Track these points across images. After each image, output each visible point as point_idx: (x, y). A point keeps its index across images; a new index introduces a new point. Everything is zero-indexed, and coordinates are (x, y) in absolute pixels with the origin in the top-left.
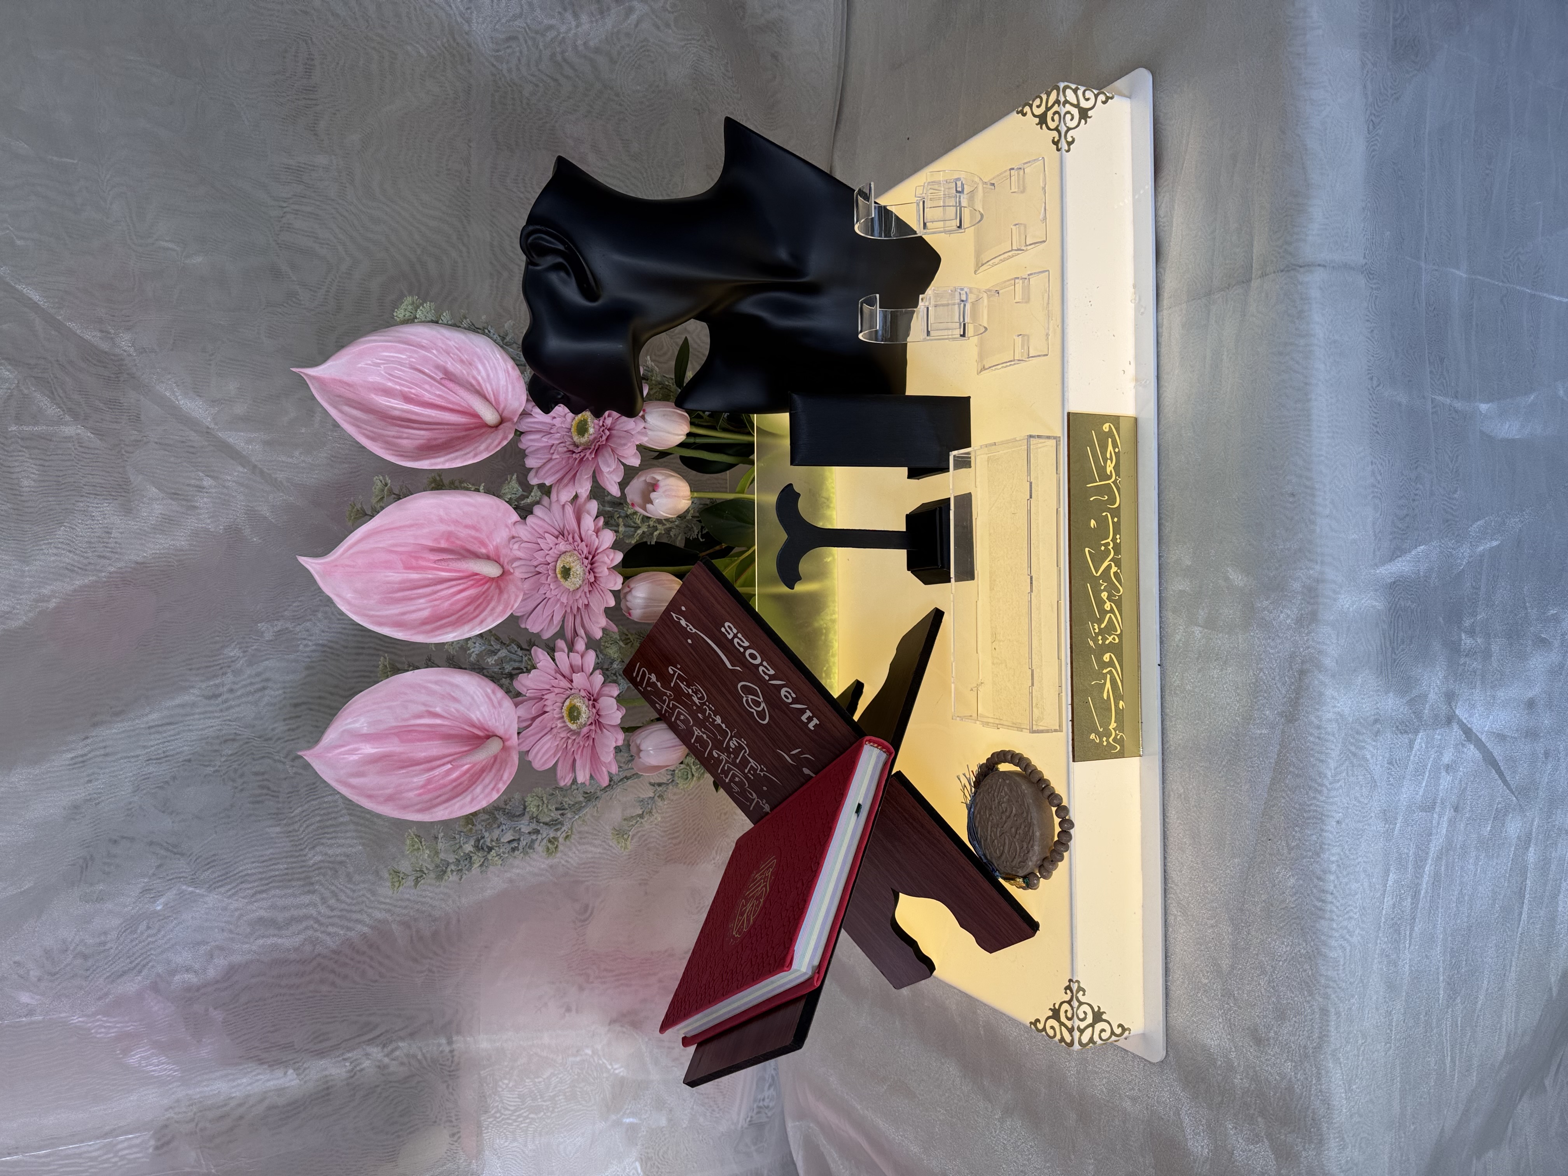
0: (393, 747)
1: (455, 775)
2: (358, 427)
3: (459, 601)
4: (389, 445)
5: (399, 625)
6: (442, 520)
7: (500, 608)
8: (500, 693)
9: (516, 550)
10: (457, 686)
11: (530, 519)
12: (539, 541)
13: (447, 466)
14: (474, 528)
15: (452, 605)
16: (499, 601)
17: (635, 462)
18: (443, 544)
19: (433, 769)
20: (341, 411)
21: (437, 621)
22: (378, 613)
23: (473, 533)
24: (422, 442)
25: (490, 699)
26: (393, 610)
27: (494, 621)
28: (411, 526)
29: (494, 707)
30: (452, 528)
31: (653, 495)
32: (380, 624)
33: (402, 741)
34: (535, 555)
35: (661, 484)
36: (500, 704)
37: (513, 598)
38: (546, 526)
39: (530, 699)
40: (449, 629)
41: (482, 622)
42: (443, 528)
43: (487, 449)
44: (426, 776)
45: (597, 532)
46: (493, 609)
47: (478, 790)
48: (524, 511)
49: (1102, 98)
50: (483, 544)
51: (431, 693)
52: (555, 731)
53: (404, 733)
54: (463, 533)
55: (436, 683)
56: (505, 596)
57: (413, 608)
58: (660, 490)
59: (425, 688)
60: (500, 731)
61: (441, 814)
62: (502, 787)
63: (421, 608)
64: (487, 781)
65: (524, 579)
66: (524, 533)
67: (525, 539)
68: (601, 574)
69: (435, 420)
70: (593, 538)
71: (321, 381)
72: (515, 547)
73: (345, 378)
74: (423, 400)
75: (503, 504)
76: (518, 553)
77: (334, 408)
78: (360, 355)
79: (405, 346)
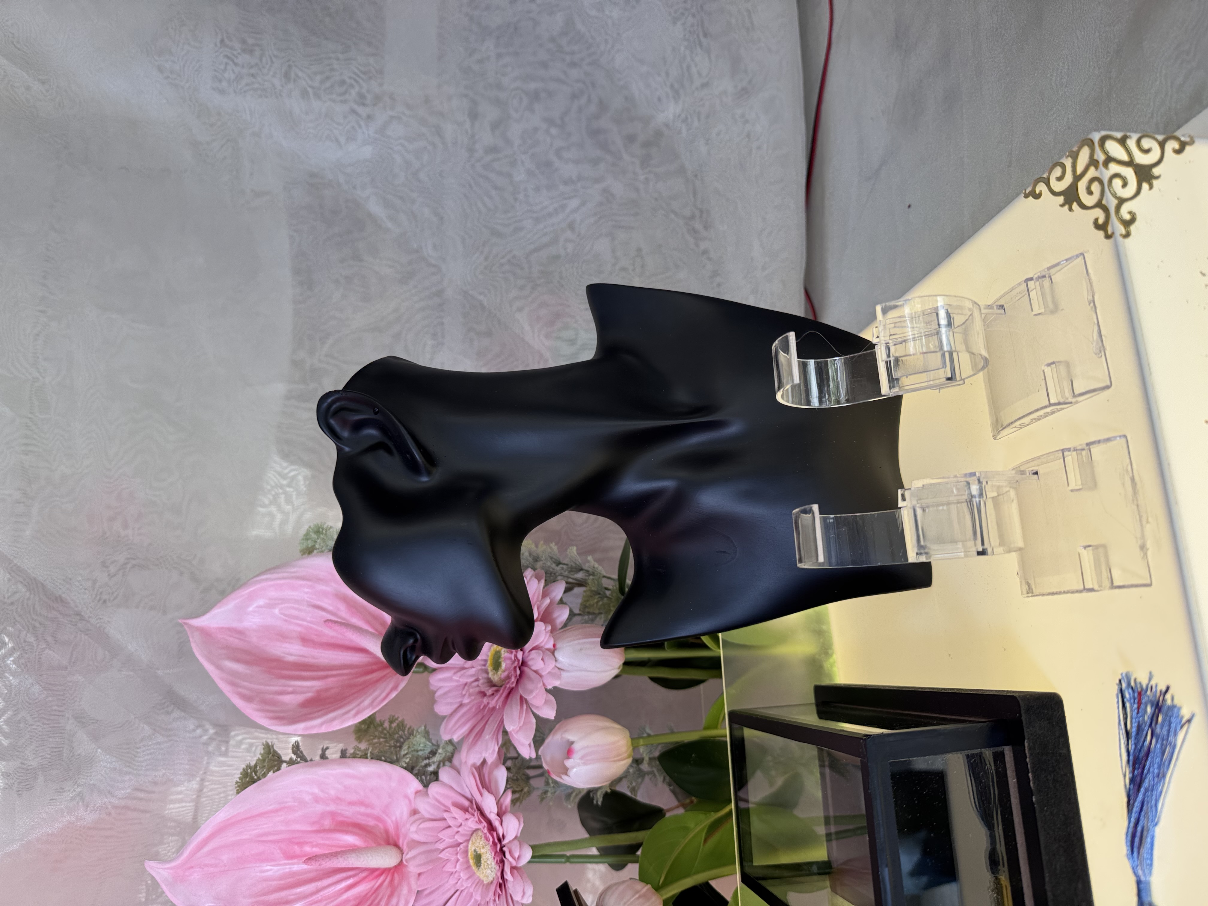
2: (233, 684)
3: (348, 900)
4: (267, 704)
6: (317, 800)
9: (415, 831)
11: (433, 787)
12: (446, 815)
13: (324, 729)
14: (361, 803)
16: (387, 905)
17: (549, 713)
18: (328, 824)
20: (219, 667)
23: (362, 809)
24: (309, 695)
30: (332, 807)
34: (441, 835)
35: (578, 746)
37: (401, 904)
38: (452, 794)
42: (320, 807)
45: (500, 815)
49: (1172, 145)
50: (378, 819)
54: (349, 811)
56: (395, 899)
58: (577, 755)
65: (419, 874)
66: (424, 807)
67: (427, 816)
68: (508, 876)
69: (336, 663)
70: (496, 823)
71: (205, 633)
72: (413, 828)
73: (235, 625)
74: (324, 640)
75: (397, 772)
76: (416, 837)
77: (213, 663)
78: (251, 598)
79: (301, 582)
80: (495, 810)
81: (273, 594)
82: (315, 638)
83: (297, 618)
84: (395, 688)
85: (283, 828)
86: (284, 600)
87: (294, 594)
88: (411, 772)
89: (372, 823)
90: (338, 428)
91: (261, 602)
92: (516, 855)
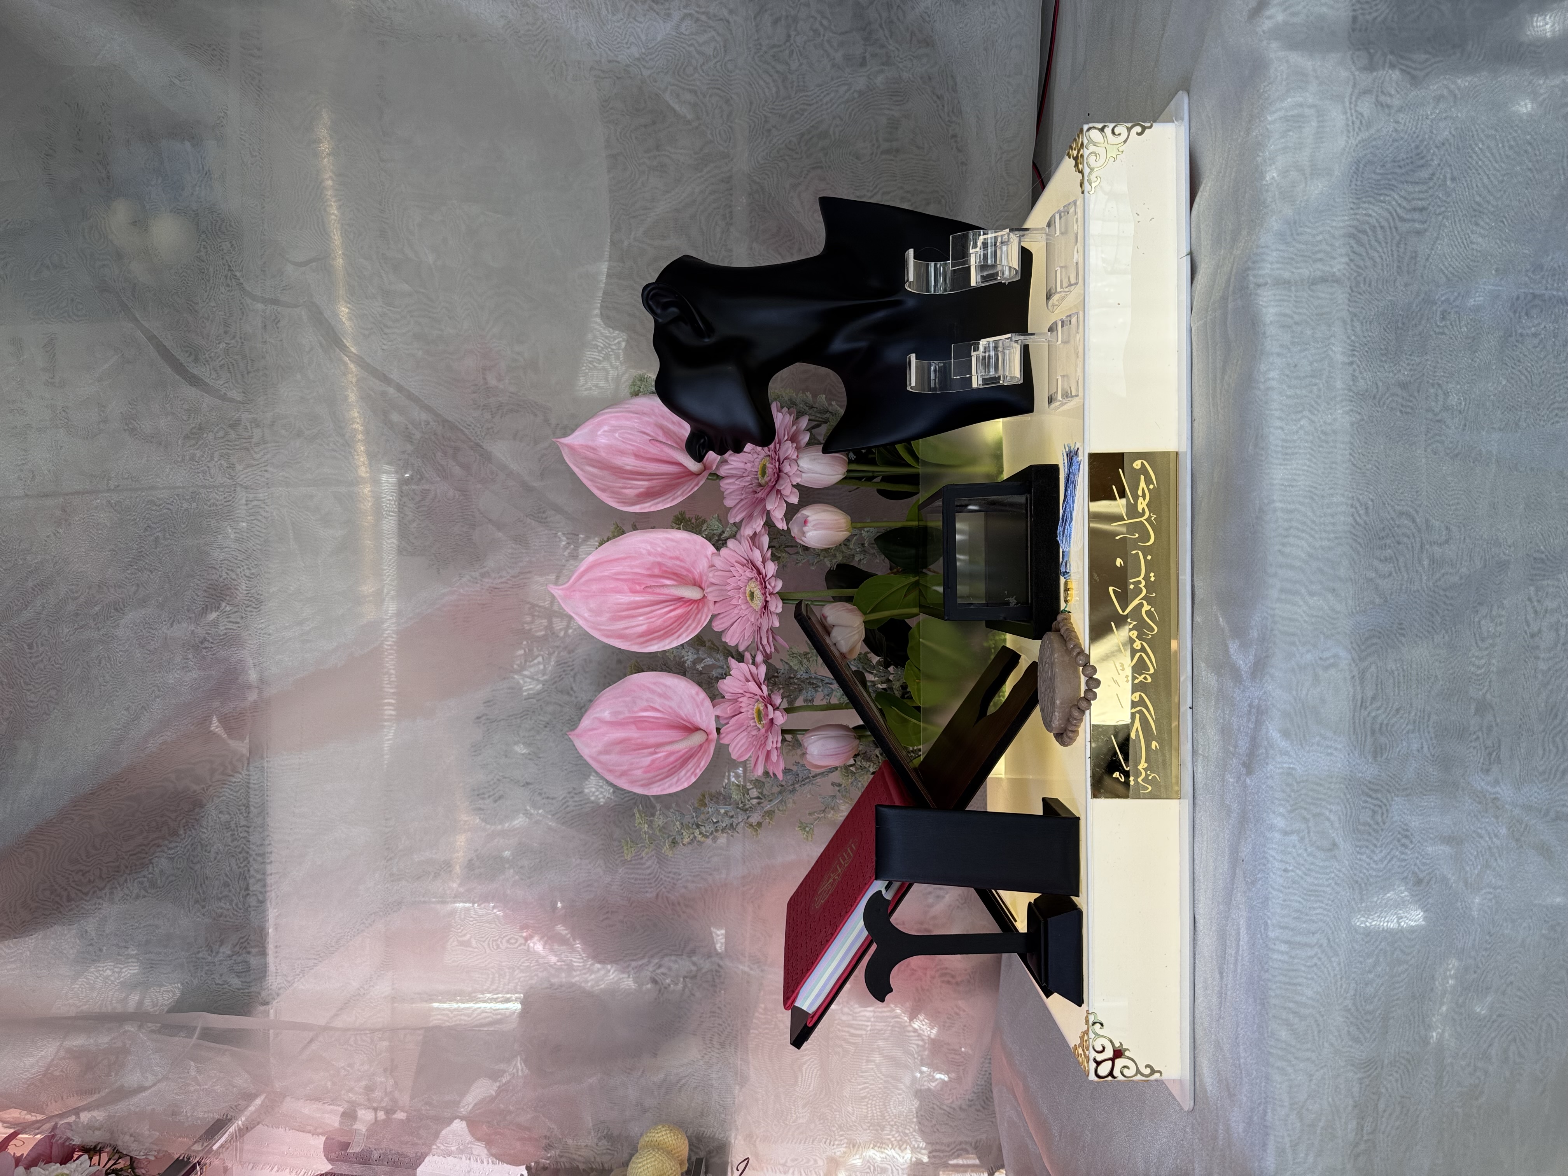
0: (632, 733)
1: (672, 759)
2: (592, 481)
3: (671, 618)
4: (615, 494)
5: (622, 637)
6: (649, 553)
7: (694, 625)
8: (702, 695)
9: (712, 577)
10: (670, 687)
11: (724, 551)
12: (732, 569)
13: (652, 509)
14: (677, 558)
15: (664, 621)
16: (694, 620)
17: (794, 500)
18: (656, 571)
19: (655, 753)
20: (582, 470)
21: (650, 634)
22: (607, 628)
23: (678, 563)
24: (642, 490)
25: (694, 699)
26: (620, 625)
27: (687, 636)
28: (625, 558)
29: (698, 707)
30: (659, 559)
31: (805, 529)
32: (608, 636)
33: (638, 729)
34: (729, 581)
35: (809, 519)
36: (702, 703)
37: (703, 618)
38: (735, 554)
39: (730, 700)
40: (656, 641)
41: (679, 636)
42: (652, 559)
43: (682, 494)
44: (650, 758)
45: (764, 562)
46: (688, 627)
47: (683, 772)
48: (719, 543)
49: (1136, 129)
50: (688, 570)
51: (653, 692)
52: (749, 729)
53: (639, 723)
54: (670, 563)
55: (655, 683)
56: (699, 616)
57: (634, 624)
58: (810, 525)
59: (649, 689)
60: (703, 726)
61: (655, 790)
62: (699, 772)
63: (641, 624)
64: (690, 766)
65: (715, 602)
66: (718, 562)
67: (719, 568)
68: (769, 599)
69: (658, 471)
70: (761, 567)
71: (571, 448)
72: (711, 575)
73: (590, 443)
74: (649, 456)
75: (699, 539)
76: (713, 580)
77: (578, 467)
78: (600, 425)
79: (632, 415)
80: (761, 559)
81: (613, 422)
82: (643, 454)
83: (630, 440)
84: (697, 485)
85: (628, 570)
86: (621, 427)
87: (628, 423)
88: (710, 541)
89: (685, 573)
90: (654, 308)
91: (606, 428)
92: (773, 585)
